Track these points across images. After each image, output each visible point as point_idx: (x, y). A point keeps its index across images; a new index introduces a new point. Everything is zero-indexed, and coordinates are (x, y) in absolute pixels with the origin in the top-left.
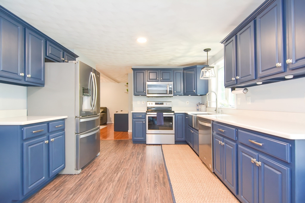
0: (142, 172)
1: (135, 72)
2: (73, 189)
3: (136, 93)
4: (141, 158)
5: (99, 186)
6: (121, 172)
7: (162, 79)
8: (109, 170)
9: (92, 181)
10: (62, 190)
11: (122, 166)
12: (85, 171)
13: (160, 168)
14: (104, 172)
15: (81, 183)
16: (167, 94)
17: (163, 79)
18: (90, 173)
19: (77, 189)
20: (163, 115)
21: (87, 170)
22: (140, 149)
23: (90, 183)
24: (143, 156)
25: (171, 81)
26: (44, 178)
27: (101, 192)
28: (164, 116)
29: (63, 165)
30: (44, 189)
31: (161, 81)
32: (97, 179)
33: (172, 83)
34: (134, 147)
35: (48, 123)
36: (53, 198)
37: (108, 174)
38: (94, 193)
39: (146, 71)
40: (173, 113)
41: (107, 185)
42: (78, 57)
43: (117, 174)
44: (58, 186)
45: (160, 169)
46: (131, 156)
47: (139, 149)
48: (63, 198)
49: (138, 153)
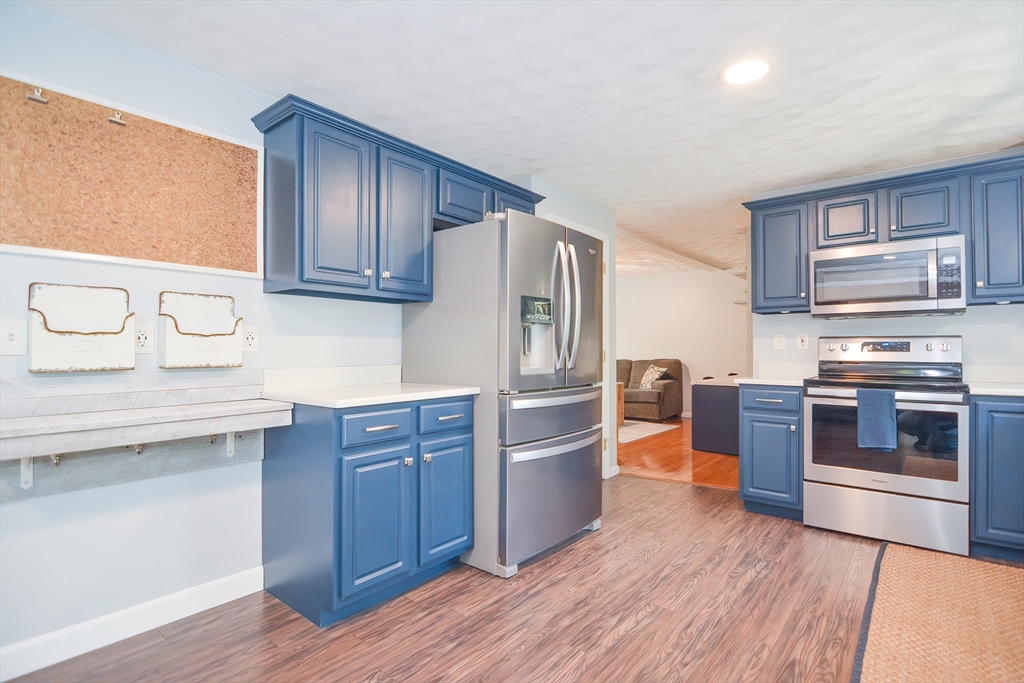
0: (722, 648)
1: (760, 215)
2: (466, 623)
3: (761, 302)
4: (750, 585)
5: (540, 646)
6: (640, 617)
7: (897, 230)
8: (601, 594)
9: (528, 616)
10: (440, 617)
11: (656, 593)
12: (529, 576)
13: (823, 661)
14: (583, 595)
15: (498, 610)
16: (926, 298)
17: (902, 228)
18: (539, 587)
19: (475, 628)
20: (893, 401)
21: (537, 571)
22: (764, 543)
23: (519, 622)
24: (761, 576)
25: (955, 233)
26: (400, 564)
27: (533, 671)
28: (899, 406)
29: (465, 538)
30: (409, 595)
31: (892, 240)
32: (546, 615)
33: (958, 242)
34: (743, 525)
35: (416, 406)
36: (412, 631)
37: (589, 611)
38: (512, 663)
39: (811, 204)
40: (959, 397)
41: (567, 649)
42: (540, 198)
43: (622, 620)
44: (438, 600)
45: (822, 663)
46: (709, 560)
47: (761, 539)
48: (428, 645)
49: (747, 555)
